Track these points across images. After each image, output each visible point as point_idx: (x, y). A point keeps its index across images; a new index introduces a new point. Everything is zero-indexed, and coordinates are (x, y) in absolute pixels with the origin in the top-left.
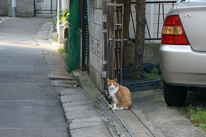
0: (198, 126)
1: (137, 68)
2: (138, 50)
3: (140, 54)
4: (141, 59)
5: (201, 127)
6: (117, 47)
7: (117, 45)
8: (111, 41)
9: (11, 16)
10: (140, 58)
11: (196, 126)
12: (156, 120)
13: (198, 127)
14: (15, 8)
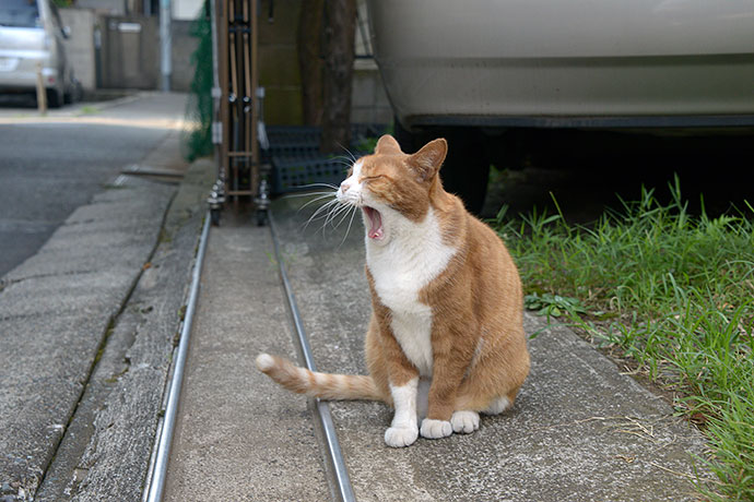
2: (336, 60)
3: (341, 75)
4: (345, 91)
5: (556, 312)
6: (238, 17)
10: (341, 86)
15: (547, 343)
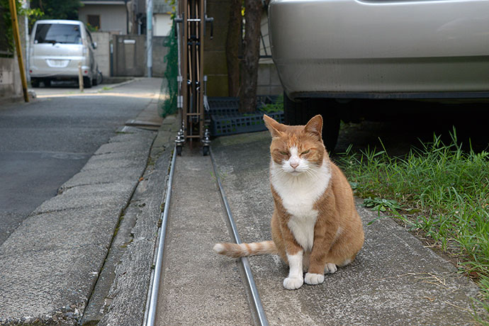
0: (373, 207)
1: (246, 92)
2: (248, 59)
3: (251, 68)
4: (254, 76)
5: (383, 209)
6: (193, 36)
7: (193, 33)
8: (179, 21)
9: (147, 77)
10: (251, 74)
11: (366, 207)
12: (258, 190)
13: (374, 209)
14: (151, 68)
15: (379, 228)
